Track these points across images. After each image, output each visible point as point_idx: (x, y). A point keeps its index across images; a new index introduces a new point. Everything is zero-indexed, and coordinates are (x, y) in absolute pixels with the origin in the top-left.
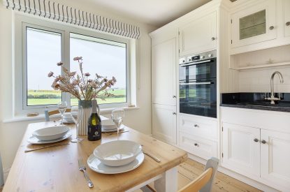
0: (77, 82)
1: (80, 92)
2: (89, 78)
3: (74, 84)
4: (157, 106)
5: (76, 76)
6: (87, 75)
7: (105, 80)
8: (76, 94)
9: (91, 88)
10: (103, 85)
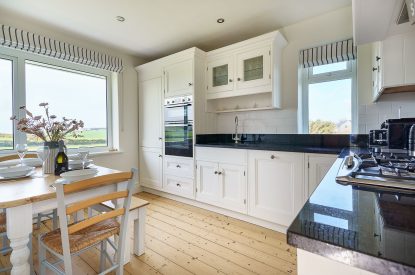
0: (43, 125)
1: (46, 134)
2: (55, 120)
3: (38, 127)
4: (145, 149)
5: (41, 120)
6: (53, 117)
7: (74, 122)
8: (41, 135)
9: (57, 130)
10: (71, 127)
